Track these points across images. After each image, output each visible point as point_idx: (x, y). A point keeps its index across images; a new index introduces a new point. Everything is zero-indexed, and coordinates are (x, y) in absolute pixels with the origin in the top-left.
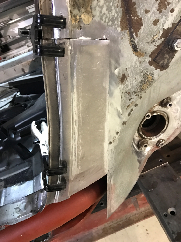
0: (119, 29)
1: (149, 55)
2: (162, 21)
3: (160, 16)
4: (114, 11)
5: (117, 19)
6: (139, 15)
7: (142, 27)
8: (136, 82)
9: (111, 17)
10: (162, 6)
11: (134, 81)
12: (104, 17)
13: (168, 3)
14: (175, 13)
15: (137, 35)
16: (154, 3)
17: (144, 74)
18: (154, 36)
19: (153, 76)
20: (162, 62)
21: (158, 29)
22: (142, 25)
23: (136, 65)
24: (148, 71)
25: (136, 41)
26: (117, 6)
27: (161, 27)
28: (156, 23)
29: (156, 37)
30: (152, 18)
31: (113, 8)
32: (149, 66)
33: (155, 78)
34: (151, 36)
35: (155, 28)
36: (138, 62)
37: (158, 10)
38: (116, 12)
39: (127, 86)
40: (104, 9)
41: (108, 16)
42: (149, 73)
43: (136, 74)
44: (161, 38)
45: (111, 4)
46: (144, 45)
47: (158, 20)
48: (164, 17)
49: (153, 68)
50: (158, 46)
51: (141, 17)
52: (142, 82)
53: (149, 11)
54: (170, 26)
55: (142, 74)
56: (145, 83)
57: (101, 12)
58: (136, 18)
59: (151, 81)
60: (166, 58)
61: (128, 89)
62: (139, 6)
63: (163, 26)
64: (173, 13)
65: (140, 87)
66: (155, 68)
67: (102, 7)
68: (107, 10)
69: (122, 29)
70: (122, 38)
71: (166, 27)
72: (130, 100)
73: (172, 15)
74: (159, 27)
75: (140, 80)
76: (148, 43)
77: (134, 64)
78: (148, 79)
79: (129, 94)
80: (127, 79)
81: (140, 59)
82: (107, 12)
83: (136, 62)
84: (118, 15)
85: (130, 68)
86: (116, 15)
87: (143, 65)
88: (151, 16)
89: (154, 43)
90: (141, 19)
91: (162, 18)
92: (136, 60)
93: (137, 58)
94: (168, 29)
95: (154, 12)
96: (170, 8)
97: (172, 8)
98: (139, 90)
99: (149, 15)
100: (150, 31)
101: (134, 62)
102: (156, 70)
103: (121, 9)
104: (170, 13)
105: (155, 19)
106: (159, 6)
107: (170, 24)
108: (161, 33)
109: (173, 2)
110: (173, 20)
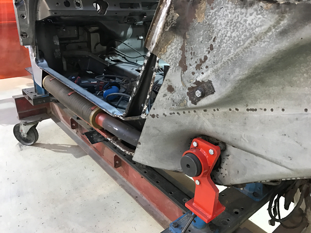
0: (178, 65)
1: (187, 88)
2: (196, 75)
4: (178, 55)
5: (178, 59)
6: (186, 64)
7: (187, 71)
9: (175, 57)
10: (198, 67)
11: (178, 97)
12: (172, 54)
13: (201, 68)
14: (204, 76)
15: (183, 73)
16: (194, 63)
17: (183, 97)
18: (191, 80)
19: (187, 102)
20: (193, 98)
21: (194, 78)
22: (187, 70)
23: (180, 88)
24: (185, 97)
25: (183, 76)
26: (180, 54)
27: (195, 78)
28: (193, 73)
30: (192, 70)
31: (178, 53)
32: (187, 95)
33: (188, 105)
34: (190, 78)
35: (193, 76)
36: (182, 88)
37: (195, 68)
38: (179, 56)
39: (173, 96)
40: (173, 51)
41: (174, 55)
42: (185, 99)
43: (180, 94)
44: (194, 83)
45: (177, 51)
46: (185, 81)
47: (195, 73)
48: (198, 73)
50: (192, 86)
52: (181, 100)
53: (191, 66)
54: (201, 81)
56: (182, 103)
57: (171, 52)
59: (185, 104)
61: (173, 98)
62: (188, 60)
63: (196, 78)
64: (202, 75)
67: (172, 50)
68: (174, 52)
69: (179, 65)
70: (178, 70)
71: (198, 79)
72: (173, 105)
73: (202, 76)
75: (180, 99)
76: (188, 81)
78: (184, 101)
79: (173, 101)
80: (174, 92)
82: (174, 53)
84: (179, 58)
85: (177, 88)
86: (178, 57)
87: (184, 92)
88: (192, 69)
89: (190, 84)
90: (187, 66)
91: (197, 73)
92: (182, 86)
94: (199, 81)
95: (193, 68)
96: (201, 71)
97: (203, 72)
98: (178, 104)
99: (191, 67)
100: (190, 76)
101: (180, 86)
102: (189, 100)
103: (181, 57)
104: (201, 73)
105: (193, 71)
106: (196, 66)
107: (200, 79)
108: (195, 81)
109: (204, 69)
110: (203, 79)
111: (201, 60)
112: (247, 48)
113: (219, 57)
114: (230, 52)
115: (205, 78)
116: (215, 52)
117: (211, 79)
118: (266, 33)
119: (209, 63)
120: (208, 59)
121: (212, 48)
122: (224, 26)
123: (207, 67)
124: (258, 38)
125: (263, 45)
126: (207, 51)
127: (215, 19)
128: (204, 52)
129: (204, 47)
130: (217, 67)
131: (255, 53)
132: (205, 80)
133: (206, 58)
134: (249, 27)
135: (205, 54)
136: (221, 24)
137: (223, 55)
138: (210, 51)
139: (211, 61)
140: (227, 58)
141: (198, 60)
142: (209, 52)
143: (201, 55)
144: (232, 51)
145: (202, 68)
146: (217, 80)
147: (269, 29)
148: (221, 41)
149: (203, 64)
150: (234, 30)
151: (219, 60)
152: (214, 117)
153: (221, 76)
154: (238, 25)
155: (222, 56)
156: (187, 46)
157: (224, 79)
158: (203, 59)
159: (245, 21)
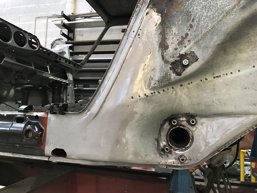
1: (170, 64)
2: (179, 49)
3: (179, 47)
5: (158, 42)
8: (160, 76)
10: (180, 43)
11: (160, 74)
14: (187, 48)
15: (165, 51)
16: (176, 41)
17: (166, 73)
18: (174, 55)
19: (170, 76)
20: (177, 70)
21: (176, 53)
22: (169, 48)
24: (168, 73)
25: (165, 54)
26: (159, 38)
27: (178, 52)
29: (175, 55)
30: (174, 47)
31: (157, 38)
32: (169, 70)
33: (172, 78)
34: (172, 54)
35: (175, 52)
36: (164, 65)
37: (178, 44)
38: (158, 40)
42: (168, 74)
43: (161, 71)
44: (178, 57)
45: (157, 36)
46: (168, 57)
47: (177, 49)
48: (180, 48)
49: (171, 71)
50: (175, 60)
51: (169, 44)
52: (163, 77)
53: (173, 43)
54: (184, 54)
55: (165, 73)
56: (165, 79)
58: (166, 44)
59: (169, 79)
60: (180, 69)
62: (169, 40)
63: (180, 52)
65: (162, 80)
66: (173, 72)
69: (159, 47)
70: (158, 51)
71: (181, 53)
72: (154, 84)
73: (185, 49)
74: (177, 52)
75: (163, 75)
76: (170, 57)
77: (161, 66)
78: (167, 76)
81: (165, 64)
82: (154, 38)
83: (162, 65)
85: (159, 66)
87: (166, 68)
89: (174, 58)
91: (179, 48)
92: (163, 64)
93: (164, 63)
94: (182, 54)
95: (175, 45)
96: (184, 45)
97: (185, 45)
99: (173, 45)
101: (161, 64)
102: (173, 73)
103: (161, 39)
104: (184, 47)
105: (176, 47)
106: (178, 43)
107: (183, 52)
108: (178, 55)
109: (186, 43)
110: (186, 51)
111: (182, 37)
112: (220, 21)
113: (199, 31)
114: (208, 26)
115: (188, 50)
116: (195, 28)
117: (193, 49)
118: (232, 9)
119: (190, 37)
120: (189, 35)
121: (191, 26)
122: (199, 10)
123: (189, 41)
124: (228, 13)
125: (232, 17)
126: (187, 29)
127: (192, 7)
128: (185, 30)
129: (185, 27)
130: (198, 39)
131: (227, 23)
132: (188, 52)
133: (187, 35)
134: (220, 7)
135: (185, 32)
136: (197, 9)
137: (203, 29)
138: (190, 28)
139: (192, 36)
140: (206, 31)
141: (179, 38)
142: (189, 30)
143: (182, 34)
144: (210, 25)
145: (184, 43)
146: (199, 49)
147: (234, 7)
148: (199, 20)
149: (185, 40)
150: (208, 11)
151: (199, 33)
152: (189, 90)
153: (202, 46)
154: (211, 7)
155: (201, 30)
156: (167, 30)
157: (205, 47)
158: (184, 35)
159: (217, 4)
